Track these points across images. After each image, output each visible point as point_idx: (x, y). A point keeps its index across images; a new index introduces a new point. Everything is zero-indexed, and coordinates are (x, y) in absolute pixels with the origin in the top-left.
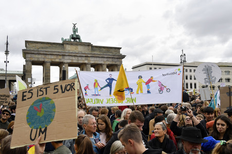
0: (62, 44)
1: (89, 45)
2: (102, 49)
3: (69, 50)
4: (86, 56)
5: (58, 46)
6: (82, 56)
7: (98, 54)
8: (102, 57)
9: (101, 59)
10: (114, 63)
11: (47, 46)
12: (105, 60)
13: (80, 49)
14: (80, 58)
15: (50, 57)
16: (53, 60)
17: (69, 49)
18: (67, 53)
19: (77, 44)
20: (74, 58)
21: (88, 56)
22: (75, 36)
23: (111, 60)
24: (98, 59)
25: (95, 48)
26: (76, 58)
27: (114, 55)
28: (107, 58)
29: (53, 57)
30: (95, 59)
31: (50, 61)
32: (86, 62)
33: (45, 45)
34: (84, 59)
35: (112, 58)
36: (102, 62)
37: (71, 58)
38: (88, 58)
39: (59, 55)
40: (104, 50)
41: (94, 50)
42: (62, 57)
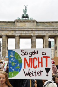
0: (14, 22)
1: (34, 21)
2: (46, 24)
3: (19, 27)
4: (31, 30)
5: (11, 24)
6: (29, 30)
7: (41, 28)
8: (44, 30)
9: (43, 32)
10: (55, 34)
11: (3, 24)
12: (47, 32)
13: (28, 25)
14: (27, 32)
15: (5, 32)
16: (8, 34)
17: (19, 25)
18: (17, 28)
19: (24, 22)
20: (22, 32)
21: (33, 30)
22: (25, 16)
23: (52, 32)
24: (41, 32)
25: (39, 24)
26: (24, 32)
27: (54, 28)
28: (48, 30)
29: (7, 32)
30: (39, 32)
31: (5, 35)
32: (32, 34)
33: (2, 23)
34: (30, 32)
35: (53, 30)
36: (45, 34)
37: (20, 32)
38: (34, 32)
39: (11, 30)
40: (47, 24)
41: (39, 25)
42: (14, 31)
